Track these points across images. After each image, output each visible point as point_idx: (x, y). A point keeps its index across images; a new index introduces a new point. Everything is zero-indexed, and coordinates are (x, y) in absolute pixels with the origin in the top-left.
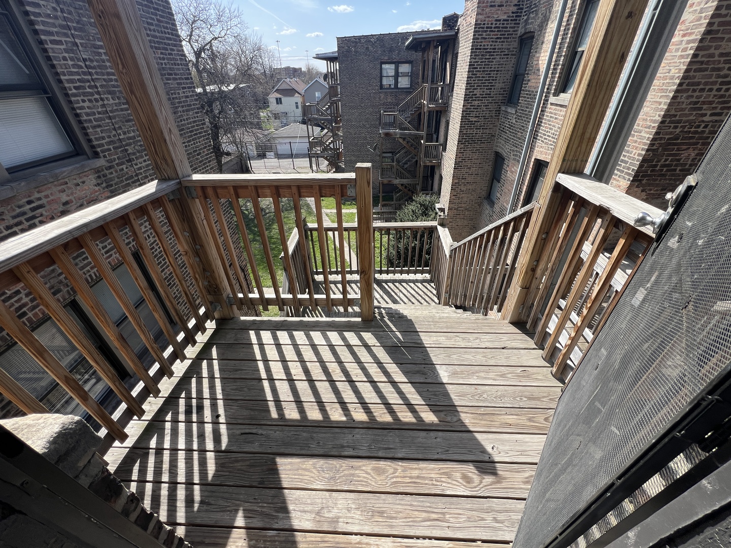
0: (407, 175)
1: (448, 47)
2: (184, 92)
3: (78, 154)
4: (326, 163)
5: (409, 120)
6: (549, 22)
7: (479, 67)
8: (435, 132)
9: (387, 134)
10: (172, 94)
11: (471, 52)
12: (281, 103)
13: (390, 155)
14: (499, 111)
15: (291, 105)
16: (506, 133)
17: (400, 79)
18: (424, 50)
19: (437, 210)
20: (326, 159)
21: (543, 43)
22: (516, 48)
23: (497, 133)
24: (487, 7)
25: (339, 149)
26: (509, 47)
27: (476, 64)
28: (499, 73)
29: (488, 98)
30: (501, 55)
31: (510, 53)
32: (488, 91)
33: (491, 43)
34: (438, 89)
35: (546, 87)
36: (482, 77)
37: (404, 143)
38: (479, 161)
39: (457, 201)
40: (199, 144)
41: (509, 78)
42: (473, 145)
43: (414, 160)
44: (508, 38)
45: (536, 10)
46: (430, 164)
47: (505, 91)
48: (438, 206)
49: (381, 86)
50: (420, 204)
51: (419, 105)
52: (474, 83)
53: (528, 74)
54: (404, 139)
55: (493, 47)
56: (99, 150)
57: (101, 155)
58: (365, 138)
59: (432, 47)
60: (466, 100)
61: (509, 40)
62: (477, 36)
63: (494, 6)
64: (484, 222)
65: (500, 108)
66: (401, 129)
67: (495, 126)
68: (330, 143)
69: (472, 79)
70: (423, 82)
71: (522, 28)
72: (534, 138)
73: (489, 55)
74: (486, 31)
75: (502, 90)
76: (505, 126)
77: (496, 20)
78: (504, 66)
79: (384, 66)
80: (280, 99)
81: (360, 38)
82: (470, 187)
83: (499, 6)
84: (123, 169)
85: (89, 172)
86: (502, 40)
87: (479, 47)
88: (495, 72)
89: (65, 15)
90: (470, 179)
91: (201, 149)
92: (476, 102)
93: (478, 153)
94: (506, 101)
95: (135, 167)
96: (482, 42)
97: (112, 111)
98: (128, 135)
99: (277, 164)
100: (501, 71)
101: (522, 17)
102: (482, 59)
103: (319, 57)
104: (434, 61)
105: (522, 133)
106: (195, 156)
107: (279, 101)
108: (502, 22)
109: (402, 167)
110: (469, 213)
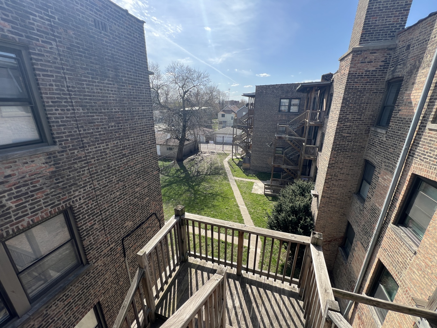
0: (291, 163)
1: (325, 90)
2: (143, 108)
3: (42, 142)
4: (242, 150)
5: (295, 130)
6: (420, 69)
7: (351, 100)
8: (314, 138)
9: (280, 138)
10: (133, 109)
11: (345, 91)
12: (224, 117)
13: (281, 149)
14: (368, 131)
15: (229, 118)
16: (377, 147)
17: (292, 107)
18: (308, 92)
19: (312, 195)
20: (241, 147)
21: (413, 84)
22: (383, 89)
23: (367, 146)
24: (358, 63)
25: (250, 143)
26: (377, 88)
27: (348, 98)
28: (369, 104)
29: (358, 121)
30: (370, 93)
31: (378, 92)
32: (359, 116)
33: (362, 85)
34: (317, 114)
35: (422, 116)
36: (354, 107)
37: (291, 144)
38: (350, 165)
39: (329, 192)
40: (145, 138)
41: (377, 108)
42: (345, 152)
43: (297, 154)
44: (377, 82)
45: (403, 63)
46: (308, 159)
47: (374, 117)
48: (313, 192)
49: (280, 111)
50: (299, 186)
51: (303, 122)
52: (347, 111)
53: (398, 106)
54: (291, 141)
55: (363, 88)
56: (57, 140)
57: (58, 143)
58: (266, 138)
59: (314, 90)
60: (340, 122)
61: (378, 83)
62: (350, 81)
63: (365, 62)
64: (354, 212)
65: (369, 128)
66: (289, 135)
67: (365, 141)
68: (245, 139)
69: (345, 108)
70: (307, 110)
71: (389, 75)
72: (409, 155)
73: (360, 93)
74: (357, 78)
75: (371, 116)
76: (375, 142)
77: (366, 71)
78: (373, 100)
79: (282, 100)
80: (224, 115)
81: (269, 86)
82: (342, 183)
83: (368, 62)
84: (74, 153)
85: (41, 155)
86: (371, 83)
87: (351, 88)
88: (365, 104)
89: (62, 62)
90: (341, 177)
91: (147, 141)
92: (348, 124)
93: (349, 159)
94: (375, 124)
95: (86, 151)
96: (354, 85)
97: (78, 117)
98: (87, 131)
99: (214, 147)
100: (370, 103)
101: (389, 69)
102: (353, 95)
103: (245, 95)
104: (315, 98)
105: (394, 149)
106: (140, 145)
107: (223, 116)
108: (371, 72)
109: (288, 158)
110: (340, 202)
